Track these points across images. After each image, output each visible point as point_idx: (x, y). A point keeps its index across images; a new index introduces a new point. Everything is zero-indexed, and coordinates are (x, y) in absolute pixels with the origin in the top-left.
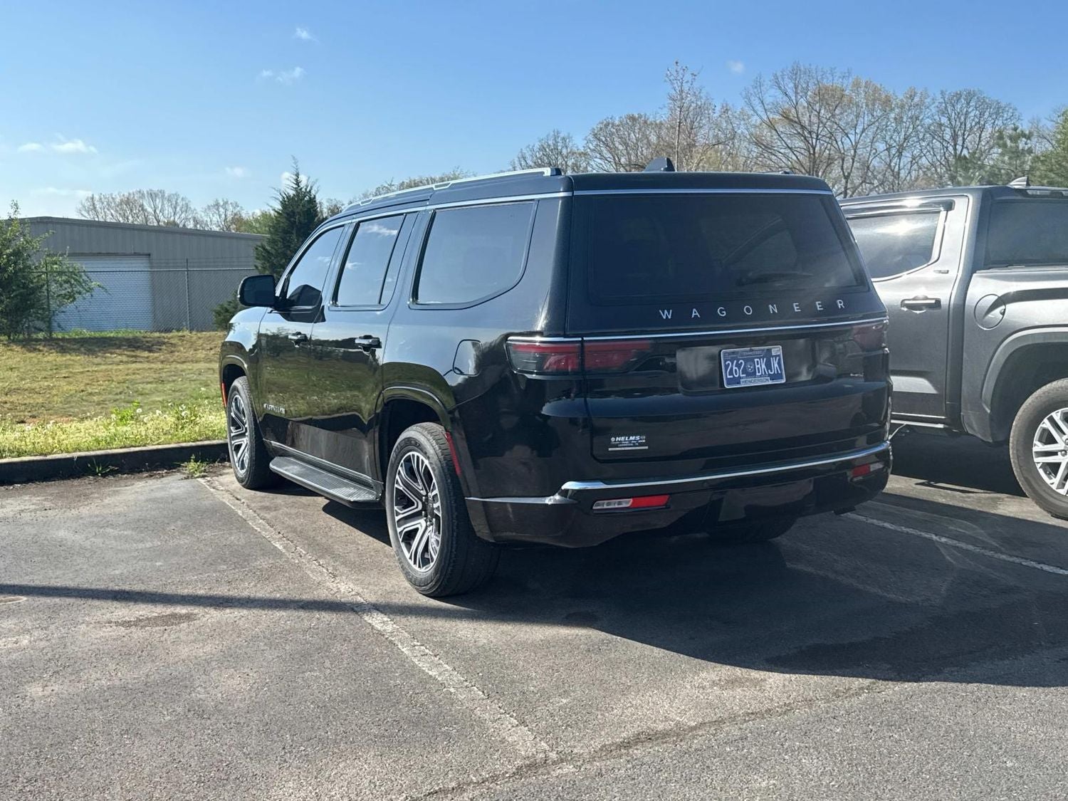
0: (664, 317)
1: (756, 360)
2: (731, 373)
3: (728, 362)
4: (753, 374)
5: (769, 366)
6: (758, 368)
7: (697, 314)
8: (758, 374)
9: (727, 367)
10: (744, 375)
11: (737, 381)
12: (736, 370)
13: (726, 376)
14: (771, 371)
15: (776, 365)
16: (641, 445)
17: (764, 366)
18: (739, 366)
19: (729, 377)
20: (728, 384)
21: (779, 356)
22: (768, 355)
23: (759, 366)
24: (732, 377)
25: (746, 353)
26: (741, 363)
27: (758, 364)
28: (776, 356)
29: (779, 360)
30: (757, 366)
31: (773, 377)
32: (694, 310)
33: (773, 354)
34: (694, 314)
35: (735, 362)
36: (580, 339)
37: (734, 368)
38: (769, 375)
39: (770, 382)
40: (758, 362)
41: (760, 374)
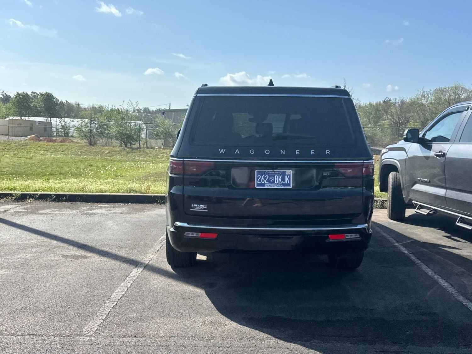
0: (221, 152)
1: (275, 176)
2: (260, 181)
3: (259, 176)
4: (273, 182)
5: (283, 179)
6: (276, 180)
7: (238, 152)
8: (275, 183)
9: (258, 178)
10: (268, 183)
11: (263, 185)
12: (263, 180)
13: (257, 182)
14: (284, 182)
15: (287, 179)
16: (205, 209)
17: (280, 179)
18: (265, 178)
19: (258, 183)
20: (257, 186)
21: (290, 175)
22: (283, 174)
23: (277, 179)
24: (260, 183)
25: (271, 172)
26: (267, 177)
27: (276, 178)
28: (288, 175)
29: (290, 177)
30: (276, 179)
31: (284, 185)
32: (237, 150)
33: (286, 174)
34: (236, 152)
35: (263, 176)
36: (182, 159)
37: (262, 179)
38: (282, 184)
39: (283, 187)
40: (277, 177)
41: (277, 183)
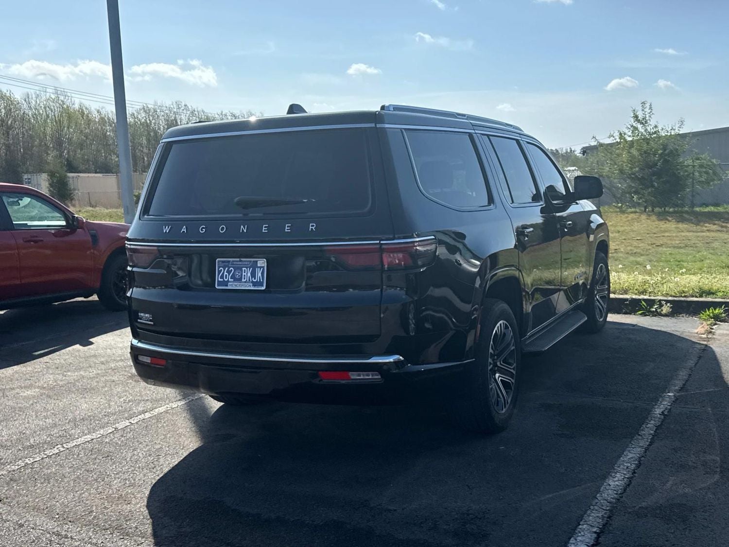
0: (164, 231)
1: (243, 269)
2: (222, 277)
3: (221, 268)
4: (240, 280)
5: (253, 275)
6: (245, 275)
7: (185, 230)
8: (243, 280)
9: (220, 271)
10: (233, 280)
11: (226, 283)
12: (226, 275)
13: (218, 278)
14: (255, 279)
15: (260, 274)
16: (151, 321)
17: (249, 274)
18: (229, 272)
19: (220, 280)
20: (218, 285)
21: (263, 267)
22: (254, 266)
23: (246, 274)
24: (222, 280)
25: (236, 263)
26: (232, 270)
27: (245, 272)
28: (260, 267)
29: (263, 270)
30: (243, 274)
31: (255, 284)
32: (185, 227)
33: (259, 265)
34: (183, 230)
35: (227, 268)
37: (225, 273)
38: (252, 282)
39: (252, 288)
40: (245, 270)
41: (245, 280)
